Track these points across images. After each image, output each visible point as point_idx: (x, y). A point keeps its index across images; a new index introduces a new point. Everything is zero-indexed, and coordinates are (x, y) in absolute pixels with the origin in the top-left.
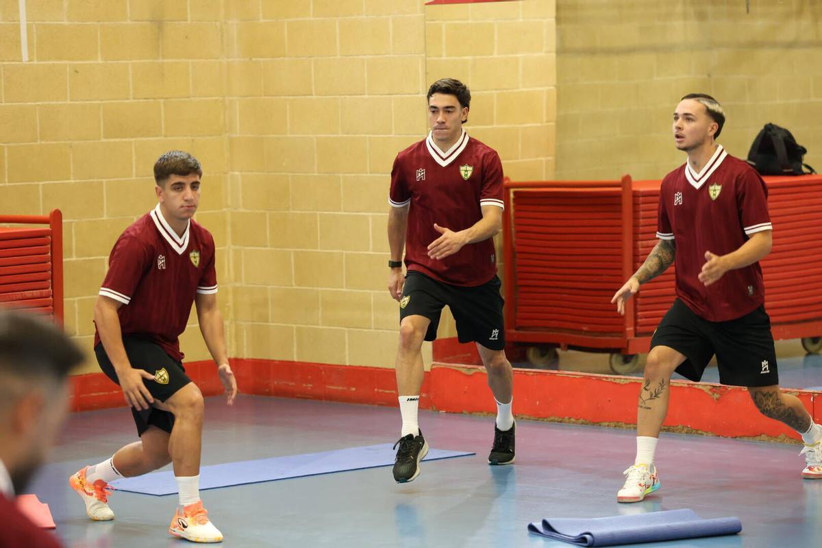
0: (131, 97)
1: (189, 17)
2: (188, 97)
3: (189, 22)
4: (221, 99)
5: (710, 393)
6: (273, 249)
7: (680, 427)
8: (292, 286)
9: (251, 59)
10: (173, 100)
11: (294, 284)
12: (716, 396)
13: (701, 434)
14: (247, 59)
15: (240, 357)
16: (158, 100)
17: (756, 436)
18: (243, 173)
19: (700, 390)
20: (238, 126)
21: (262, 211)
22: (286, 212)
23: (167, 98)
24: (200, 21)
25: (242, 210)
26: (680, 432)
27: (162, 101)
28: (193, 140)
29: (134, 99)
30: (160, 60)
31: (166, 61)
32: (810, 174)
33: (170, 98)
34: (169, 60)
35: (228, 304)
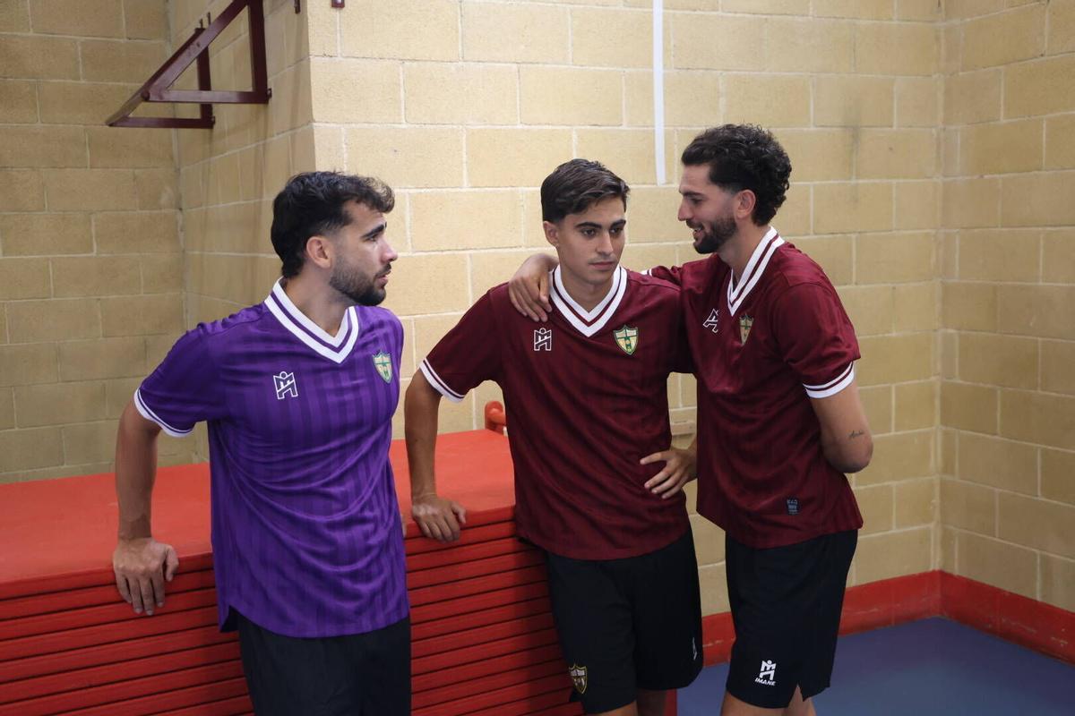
0: (812, 233)
1: (895, 123)
2: (891, 231)
3: (895, 128)
4: (933, 232)
6: (1006, 439)
8: (1037, 496)
9: (982, 176)
10: (868, 234)
11: (1039, 494)
14: (975, 177)
15: (948, 570)
16: (848, 235)
18: (963, 332)
20: (957, 268)
21: (989, 386)
22: (1033, 391)
23: (860, 232)
24: (910, 127)
25: (959, 381)
27: (854, 236)
28: (894, 288)
29: (816, 234)
30: (853, 182)
31: (861, 181)
33: (866, 232)
34: (866, 181)
35: (934, 501)
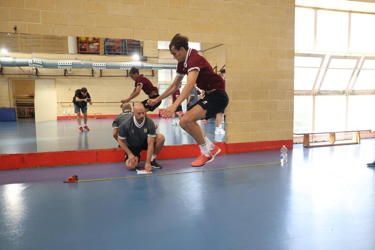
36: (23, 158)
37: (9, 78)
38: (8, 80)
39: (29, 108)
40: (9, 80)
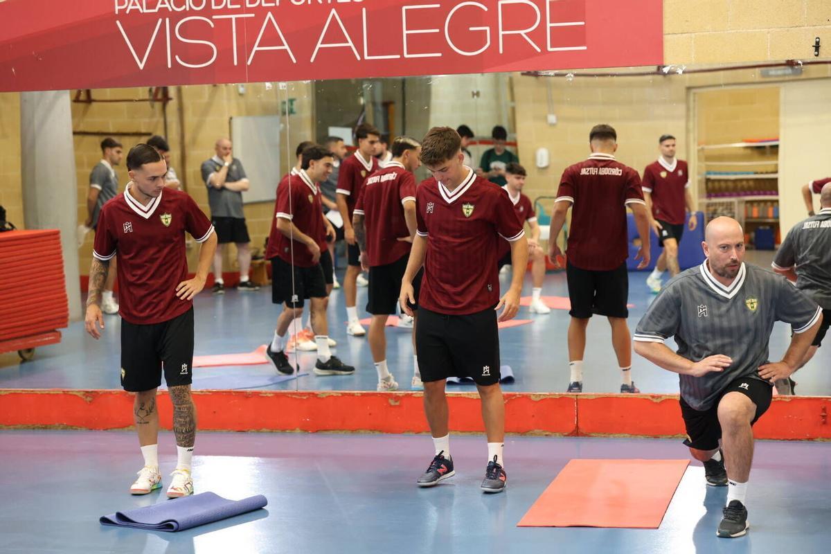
5: (84, 397)
7: (57, 424)
12: (89, 399)
13: (76, 429)
17: (123, 427)
19: (75, 395)
26: (57, 429)
32: (12, 230)
36: (824, 410)
37: (689, 88)
38: (687, 95)
39: (747, 202)
40: (692, 98)
